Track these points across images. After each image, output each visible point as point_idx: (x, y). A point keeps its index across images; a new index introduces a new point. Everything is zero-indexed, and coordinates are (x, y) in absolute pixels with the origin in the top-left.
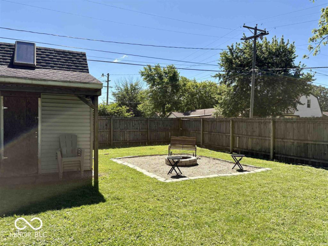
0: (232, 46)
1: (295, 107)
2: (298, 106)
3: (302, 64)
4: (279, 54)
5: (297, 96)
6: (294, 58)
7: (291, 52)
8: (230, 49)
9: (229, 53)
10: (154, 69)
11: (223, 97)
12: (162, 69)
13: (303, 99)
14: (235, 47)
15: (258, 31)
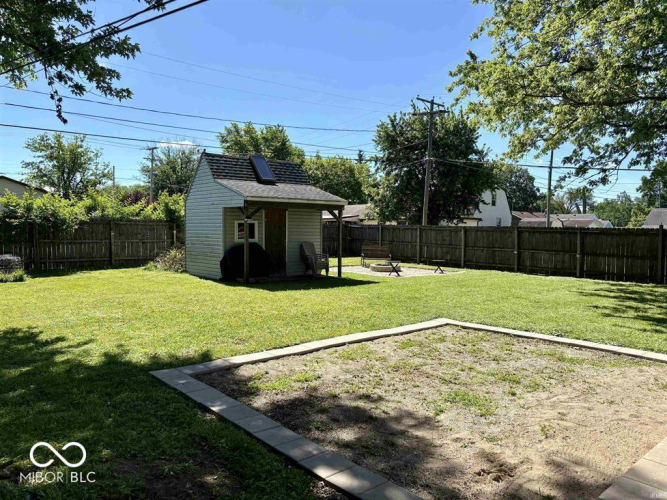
0: (395, 116)
1: (477, 207)
2: (481, 205)
3: (486, 147)
4: (458, 131)
5: (480, 192)
6: (477, 138)
7: (473, 130)
8: (392, 121)
9: (390, 126)
10: (246, 132)
11: (381, 191)
12: (259, 133)
13: (487, 195)
14: (398, 118)
15: (435, 106)
